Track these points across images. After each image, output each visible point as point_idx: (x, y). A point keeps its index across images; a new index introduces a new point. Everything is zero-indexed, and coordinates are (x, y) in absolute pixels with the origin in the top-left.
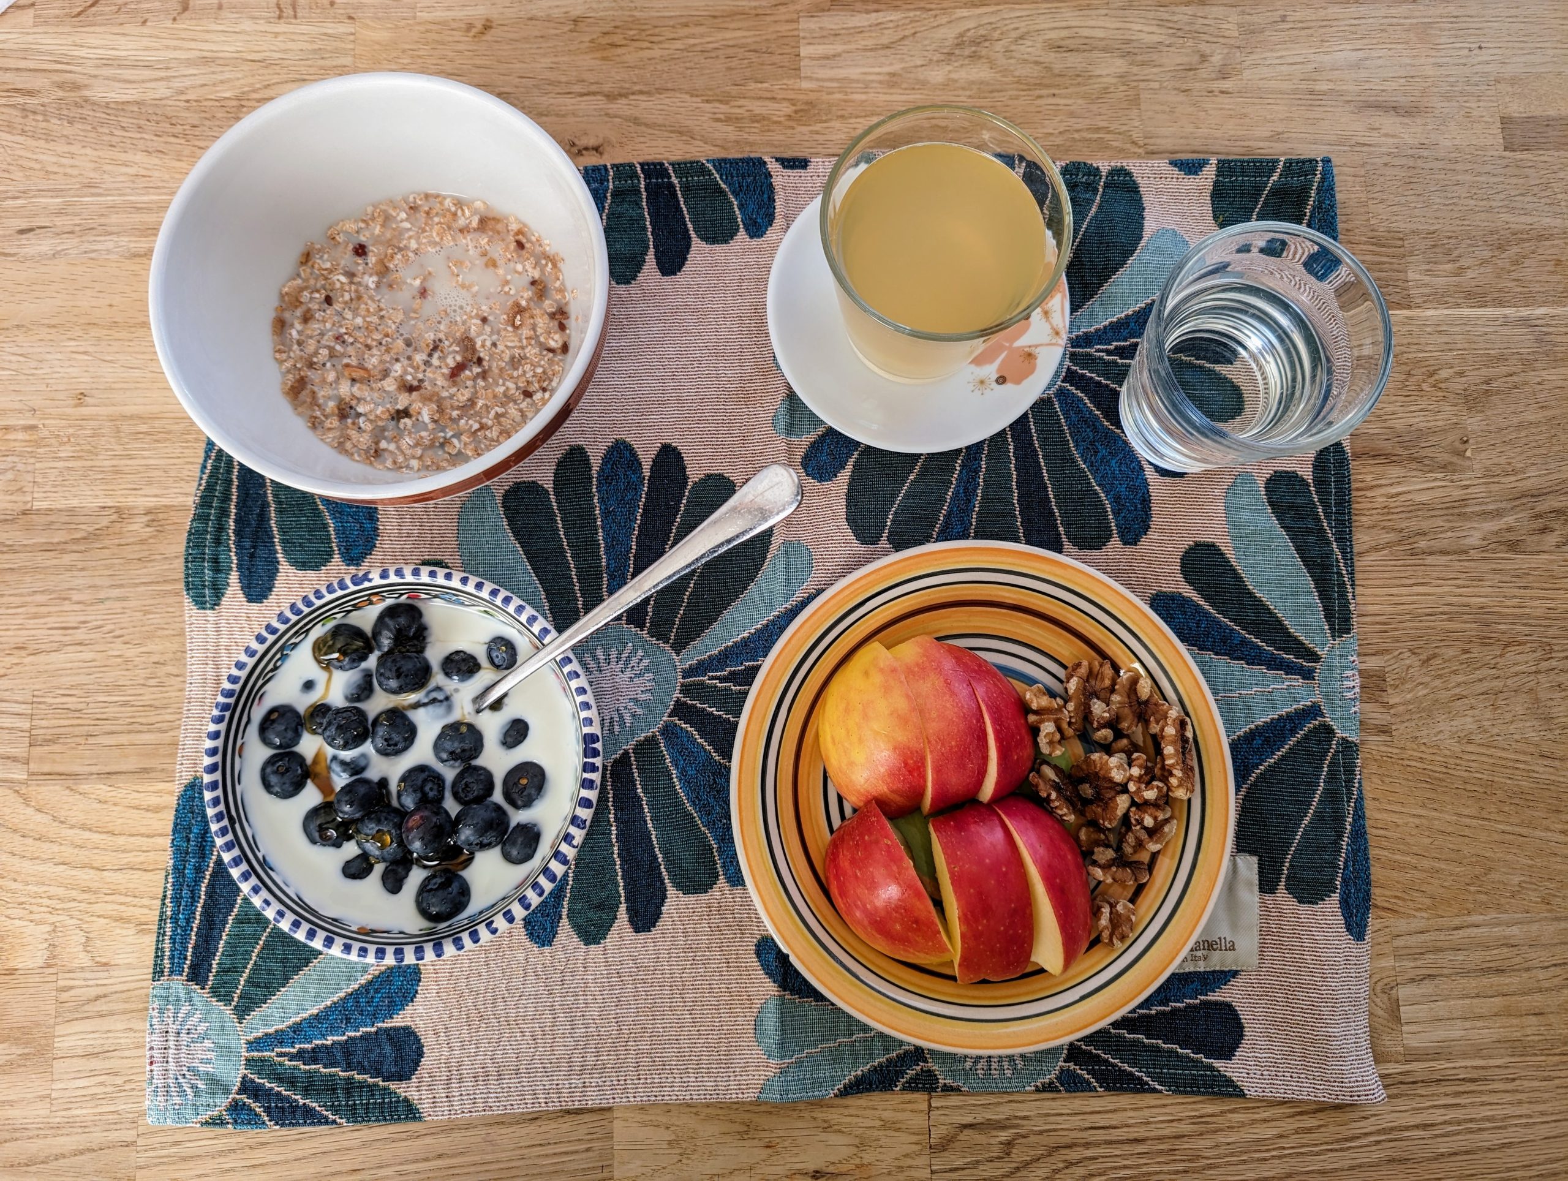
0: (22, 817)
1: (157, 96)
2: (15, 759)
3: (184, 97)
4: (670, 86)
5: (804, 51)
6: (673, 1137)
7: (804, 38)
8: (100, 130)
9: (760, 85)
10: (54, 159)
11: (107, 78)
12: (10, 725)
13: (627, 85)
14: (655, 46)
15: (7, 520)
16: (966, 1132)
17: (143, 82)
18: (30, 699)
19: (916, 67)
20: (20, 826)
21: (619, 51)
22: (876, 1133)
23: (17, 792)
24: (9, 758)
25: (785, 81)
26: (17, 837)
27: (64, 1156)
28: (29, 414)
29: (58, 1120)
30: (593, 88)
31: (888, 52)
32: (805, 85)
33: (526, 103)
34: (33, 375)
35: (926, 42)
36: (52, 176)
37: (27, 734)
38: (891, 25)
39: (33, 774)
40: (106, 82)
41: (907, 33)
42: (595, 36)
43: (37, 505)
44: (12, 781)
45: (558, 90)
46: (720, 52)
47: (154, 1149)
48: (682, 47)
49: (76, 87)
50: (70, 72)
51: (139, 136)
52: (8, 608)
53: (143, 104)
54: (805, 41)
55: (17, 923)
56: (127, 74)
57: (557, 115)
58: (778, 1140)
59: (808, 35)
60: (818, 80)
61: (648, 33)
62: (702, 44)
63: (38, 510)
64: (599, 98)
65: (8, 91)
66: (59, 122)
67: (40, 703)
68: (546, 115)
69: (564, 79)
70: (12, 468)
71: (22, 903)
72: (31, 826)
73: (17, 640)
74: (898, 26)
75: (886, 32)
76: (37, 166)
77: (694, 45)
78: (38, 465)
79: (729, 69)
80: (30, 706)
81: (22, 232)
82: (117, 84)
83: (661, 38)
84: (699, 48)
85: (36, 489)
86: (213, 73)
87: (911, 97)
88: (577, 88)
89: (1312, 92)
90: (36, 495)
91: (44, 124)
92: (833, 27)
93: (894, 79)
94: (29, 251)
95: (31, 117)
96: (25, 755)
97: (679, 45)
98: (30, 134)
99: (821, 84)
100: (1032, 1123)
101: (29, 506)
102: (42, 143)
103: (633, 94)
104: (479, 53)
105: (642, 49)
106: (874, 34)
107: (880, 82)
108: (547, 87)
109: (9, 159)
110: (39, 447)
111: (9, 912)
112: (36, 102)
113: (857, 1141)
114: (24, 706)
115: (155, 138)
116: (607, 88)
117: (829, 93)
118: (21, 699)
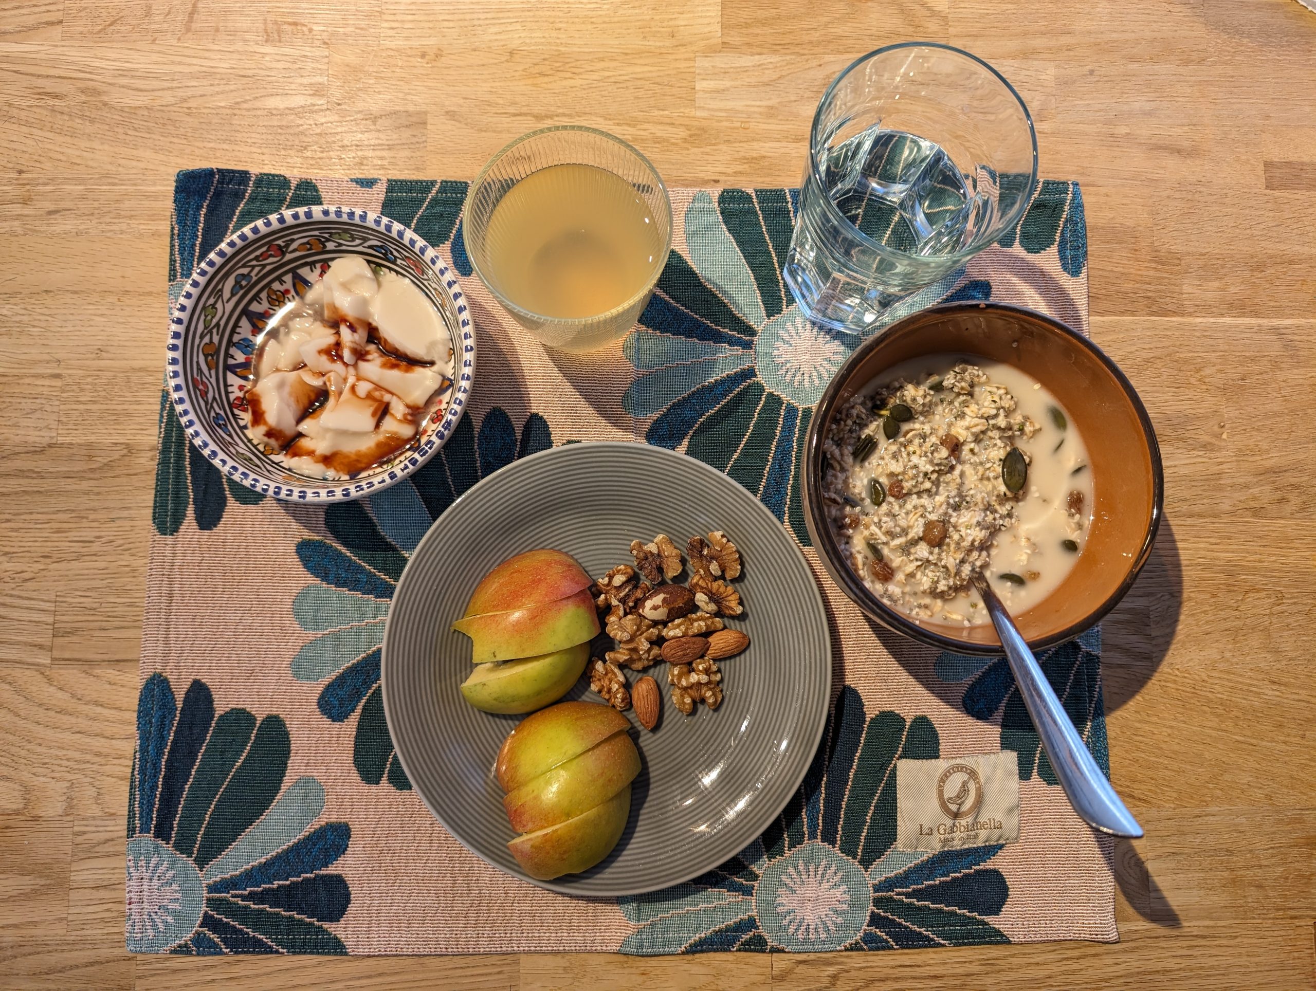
0: (46, 694)
1: (164, 103)
2: (41, 647)
3: (185, 105)
4: (587, 110)
5: (698, 86)
6: (568, 964)
7: (699, 74)
8: (116, 130)
9: (662, 113)
10: (78, 153)
11: (123, 87)
12: (37, 619)
13: (553, 109)
14: (576, 77)
15: (36, 451)
16: (801, 966)
17: (153, 90)
18: (53, 598)
19: (791, 102)
20: (45, 701)
21: (546, 79)
22: (729, 966)
23: (42, 673)
24: (35, 646)
25: (682, 110)
26: (41, 710)
27: (77, 967)
28: (55, 365)
29: (72, 938)
30: (524, 110)
31: (768, 88)
32: (699, 114)
33: (469, 120)
34: (58, 332)
35: (800, 82)
36: (76, 167)
37: (51, 627)
38: (771, 66)
39: (56, 659)
40: (122, 89)
41: (784, 73)
42: (527, 66)
43: (60, 440)
44: (38, 665)
45: (495, 110)
46: (629, 84)
47: (150, 963)
48: (598, 78)
49: (96, 92)
50: (92, 80)
51: (148, 136)
52: (36, 523)
53: (151, 109)
54: (701, 77)
55: (42, 779)
56: (139, 83)
57: (494, 131)
58: (651, 969)
59: (702, 72)
60: (709, 109)
61: (570, 65)
62: (614, 76)
63: (62, 444)
64: (529, 118)
65: (39, 94)
66: (81, 122)
67: (62, 602)
68: (485, 131)
69: (501, 101)
70: (41, 409)
71: (46, 764)
72: (54, 702)
73: (43, 549)
74: (776, 67)
75: (767, 72)
76: (63, 158)
77: (609, 77)
78: (62, 407)
79: (637, 98)
80: (53, 605)
81: (50, 213)
82: (130, 91)
83: (581, 70)
84: (613, 80)
85: (60, 427)
86: (212, 85)
87: (785, 127)
88: (512, 110)
89: (1112, 135)
90: (60, 432)
91: (70, 124)
92: (723, 66)
93: (772, 112)
94: (58, 229)
95: (59, 116)
96: (50, 644)
97: (595, 76)
98: (58, 131)
99: (712, 113)
100: (854, 960)
101: (54, 441)
102: (68, 139)
103: (557, 116)
104: (432, 77)
105: (566, 78)
106: (756, 74)
107: (760, 114)
108: (487, 107)
109: (40, 152)
110: (63, 391)
111: (35, 770)
112: (63, 104)
113: (714, 972)
114: (48, 604)
115: (162, 138)
116: (536, 110)
117: (718, 121)
118: (46, 598)
